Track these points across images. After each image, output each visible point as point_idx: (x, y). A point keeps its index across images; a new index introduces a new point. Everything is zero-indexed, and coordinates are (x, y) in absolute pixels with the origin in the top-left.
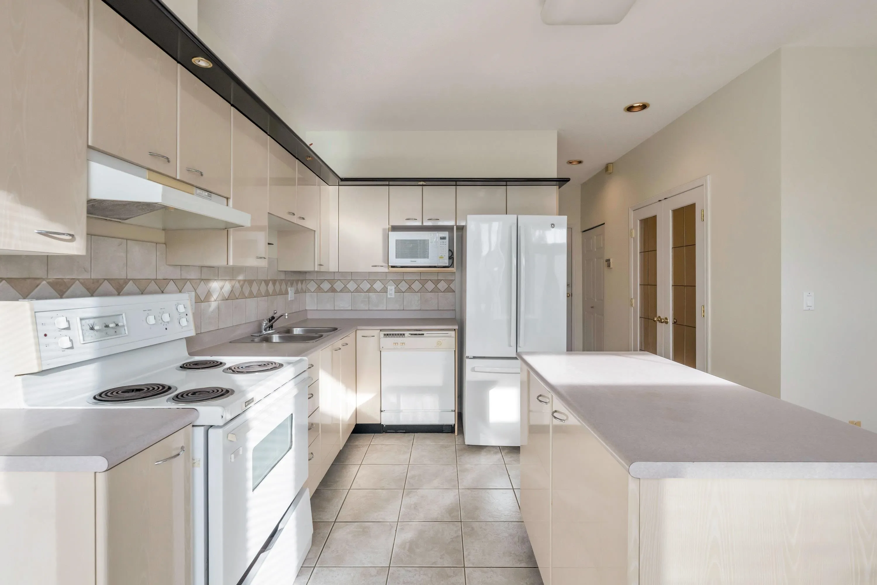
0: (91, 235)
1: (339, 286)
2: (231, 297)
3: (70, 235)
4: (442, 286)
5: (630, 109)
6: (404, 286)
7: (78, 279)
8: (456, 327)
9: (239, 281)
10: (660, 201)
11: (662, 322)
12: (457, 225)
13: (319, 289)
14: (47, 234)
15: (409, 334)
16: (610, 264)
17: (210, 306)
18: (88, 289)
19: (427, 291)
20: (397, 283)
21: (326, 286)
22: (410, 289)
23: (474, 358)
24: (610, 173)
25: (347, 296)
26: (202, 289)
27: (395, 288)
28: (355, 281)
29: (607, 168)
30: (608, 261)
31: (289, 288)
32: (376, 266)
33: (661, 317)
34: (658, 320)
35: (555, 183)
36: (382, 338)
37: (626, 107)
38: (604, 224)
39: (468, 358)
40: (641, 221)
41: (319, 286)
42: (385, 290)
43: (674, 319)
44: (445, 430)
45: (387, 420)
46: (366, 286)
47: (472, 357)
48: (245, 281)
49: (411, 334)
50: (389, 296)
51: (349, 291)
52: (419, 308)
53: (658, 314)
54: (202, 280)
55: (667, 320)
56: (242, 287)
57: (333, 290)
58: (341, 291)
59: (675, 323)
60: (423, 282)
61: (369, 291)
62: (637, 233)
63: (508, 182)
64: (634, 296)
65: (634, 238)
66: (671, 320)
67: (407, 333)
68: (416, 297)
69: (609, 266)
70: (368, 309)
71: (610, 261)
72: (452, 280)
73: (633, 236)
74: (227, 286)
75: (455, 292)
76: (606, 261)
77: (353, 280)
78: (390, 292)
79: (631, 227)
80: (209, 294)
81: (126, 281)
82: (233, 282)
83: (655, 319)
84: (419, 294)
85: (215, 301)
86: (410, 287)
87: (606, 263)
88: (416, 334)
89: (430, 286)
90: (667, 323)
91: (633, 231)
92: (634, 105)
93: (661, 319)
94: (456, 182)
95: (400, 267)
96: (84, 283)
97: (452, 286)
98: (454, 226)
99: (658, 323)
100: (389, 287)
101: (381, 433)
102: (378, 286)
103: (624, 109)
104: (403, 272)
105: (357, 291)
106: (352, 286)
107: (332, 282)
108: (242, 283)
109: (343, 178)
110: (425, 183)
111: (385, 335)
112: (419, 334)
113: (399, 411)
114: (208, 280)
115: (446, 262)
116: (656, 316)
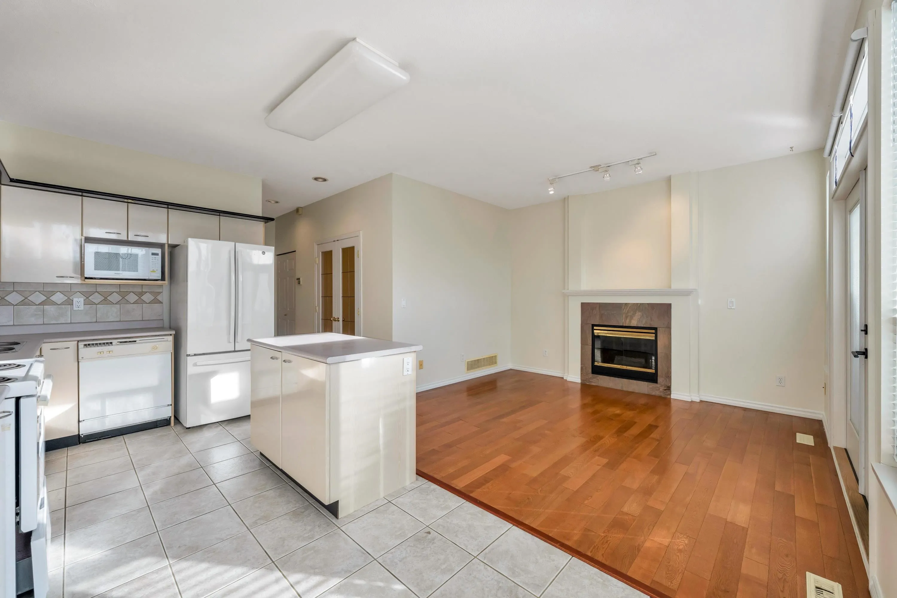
4: (147, 297)
5: (316, 179)
6: (97, 298)
8: (173, 332)
10: (334, 241)
11: (336, 321)
12: (169, 243)
15: (118, 342)
16: (300, 281)
19: (128, 302)
20: (87, 295)
22: (105, 301)
23: (195, 355)
24: (300, 215)
25: (6, 310)
27: (84, 300)
28: (19, 292)
29: (297, 210)
30: (299, 279)
32: (61, 277)
33: (335, 318)
34: (333, 320)
35: (262, 220)
36: (82, 348)
38: (295, 251)
39: (189, 356)
40: (322, 252)
42: (70, 302)
43: (343, 318)
44: (158, 425)
45: (86, 429)
46: (38, 298)
47: (194, 355)
49: (121, 342)
50: (75, 309)
51: (10, 304)
52: (118, 320)
53: (333, 316)
55: (339, 319)
59: (343, 321)
60: (123, 295)
61: (43, 303)
62: (319, 261)
63: (221, 214)
64: (317, 305)
65: (317, 264)
66: (341, 319)
67: (115, 342)
68: (115, 309)
69: (299, 283)
70: (43, 323)
71: (300, 279)
72: (159, 292)
73: (317, 262)
75: (162, 303)
76: (297, 280)
77: (15, 291)
78: (78, 304)
79: (316, 256)
83: (332, 319)
84: (118, 306)
86: (106, 299)
87: (297, 281)
88: (126, 342)
89: (132, 298)
90: (339, 321)
91: (317, 259)
92: (319, 178)
93: (335, 319)
94: (169, 205)
95: (99, 278)
97: (159, 298)
98: (166, 244)
99: (333, 322)
100: (75, 300)
101: (78, 445)
102: (58, 298)
103: (312, 179)
104: (96, 284)
105: (23, 303)
106: (14, 298)
109: (13, 179)
110: (133, 201)
111: (85, 345)
112: (130, 342)
113: (104, 417)
115: (158, 276)
116: (332, 317)
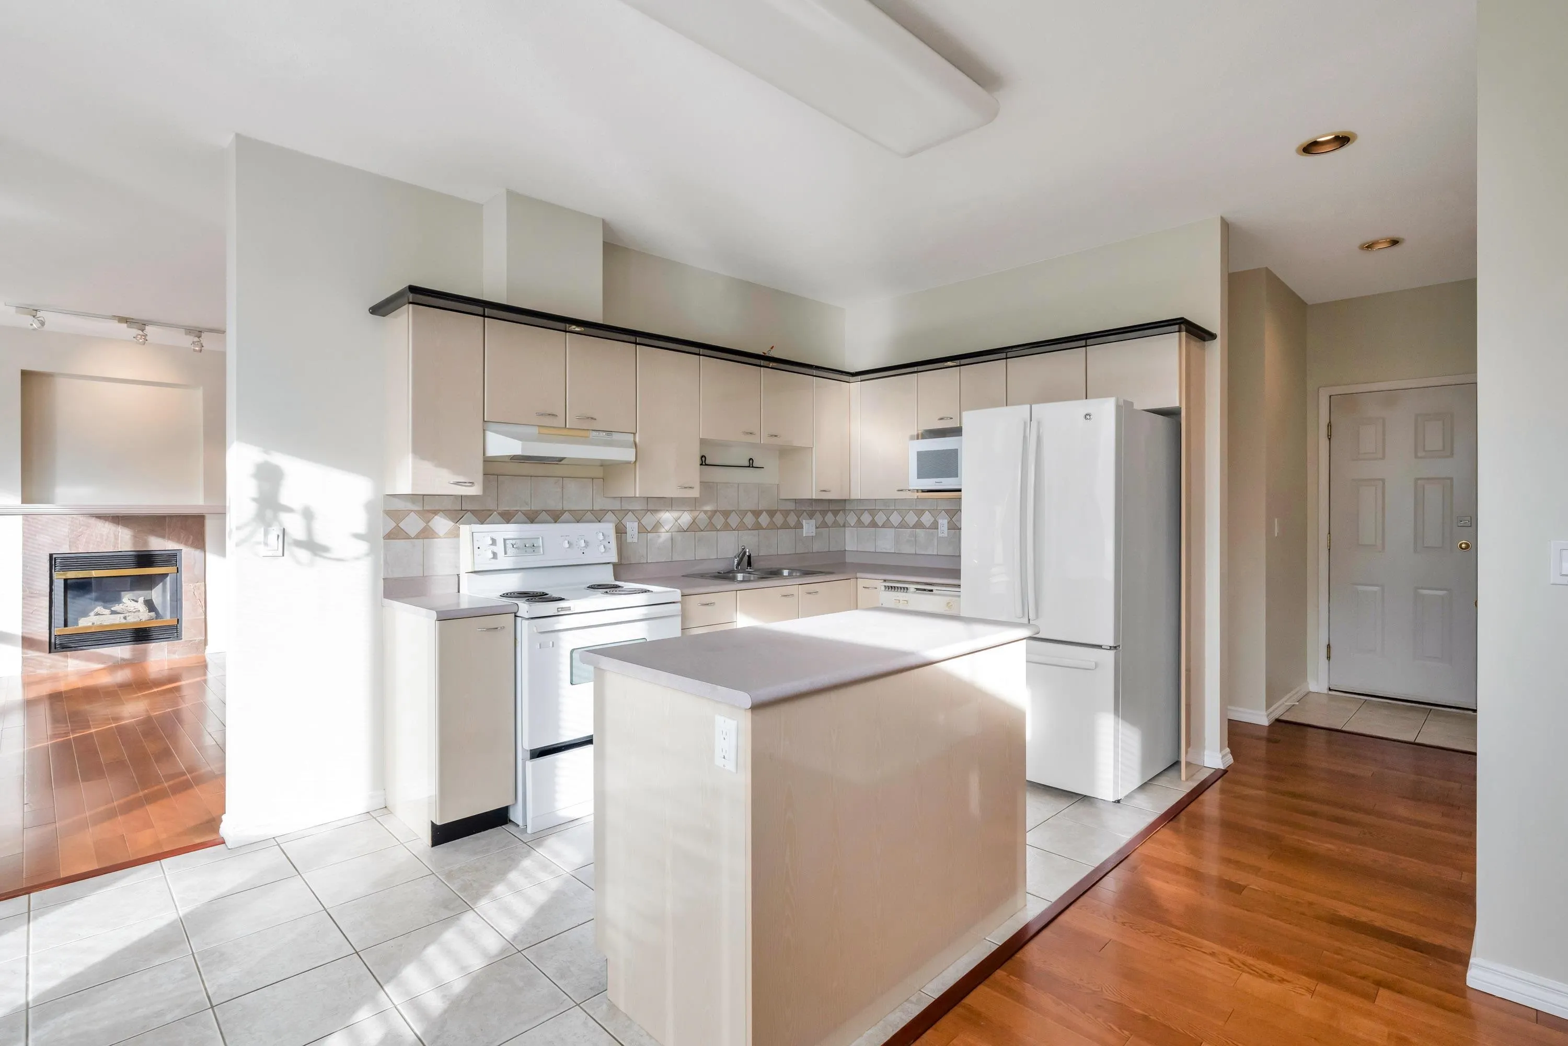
0: (531, 476)
1: (881, 518)
2: (693, 527)
3: (470, 483)
5: (1310, 148)
7: (521, 511)
9: (706, 512)
13: (860, 523)
14: (457, 483)
15: (915, 588)
17: (659, 537)
18: (528, 518)
20: (951, 514)
21: (866, 519)
25: (890, 533)
26: (648, 520)
27: (948, 523)
28: (897, 512)
31: (804, 521)
32: (902, 490)
37: (1302, 145)
41: (859, 518)
42: (935, 526)
46: (912, 519)
48: (715, 512)
49: (917, 589)
50: (940, 535)
51: (893, 527)
54: (649, 510)
56: (710, 518)
57: (874, 524)
58: (883, 526)
61: (915, 526)
67: (912, 587)
70: (914, 553)
74: (686, 518)
77: (894, 510)
78: (942, 528)
80: (657, 526)
81: (563, 512)
82: (696, 513)
85: (667, 532)
88: (925, 590)
92: (1317, 140)
95: (922, 491)
96: (525, 514)
100: (940, 521)
102: (927, 519)
103: (1297, 151)
105: (903, 525)
106: (895, 519)
107: (873, 512)
108: (709, 513)
111: (885, 587)
112: (928, 590)
114: (656, 511)
